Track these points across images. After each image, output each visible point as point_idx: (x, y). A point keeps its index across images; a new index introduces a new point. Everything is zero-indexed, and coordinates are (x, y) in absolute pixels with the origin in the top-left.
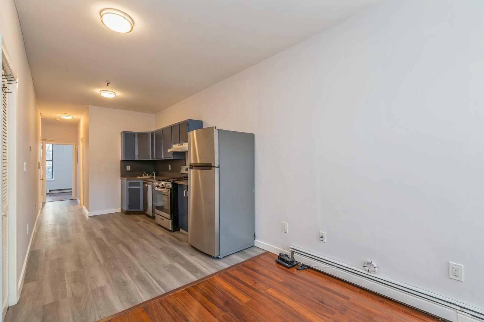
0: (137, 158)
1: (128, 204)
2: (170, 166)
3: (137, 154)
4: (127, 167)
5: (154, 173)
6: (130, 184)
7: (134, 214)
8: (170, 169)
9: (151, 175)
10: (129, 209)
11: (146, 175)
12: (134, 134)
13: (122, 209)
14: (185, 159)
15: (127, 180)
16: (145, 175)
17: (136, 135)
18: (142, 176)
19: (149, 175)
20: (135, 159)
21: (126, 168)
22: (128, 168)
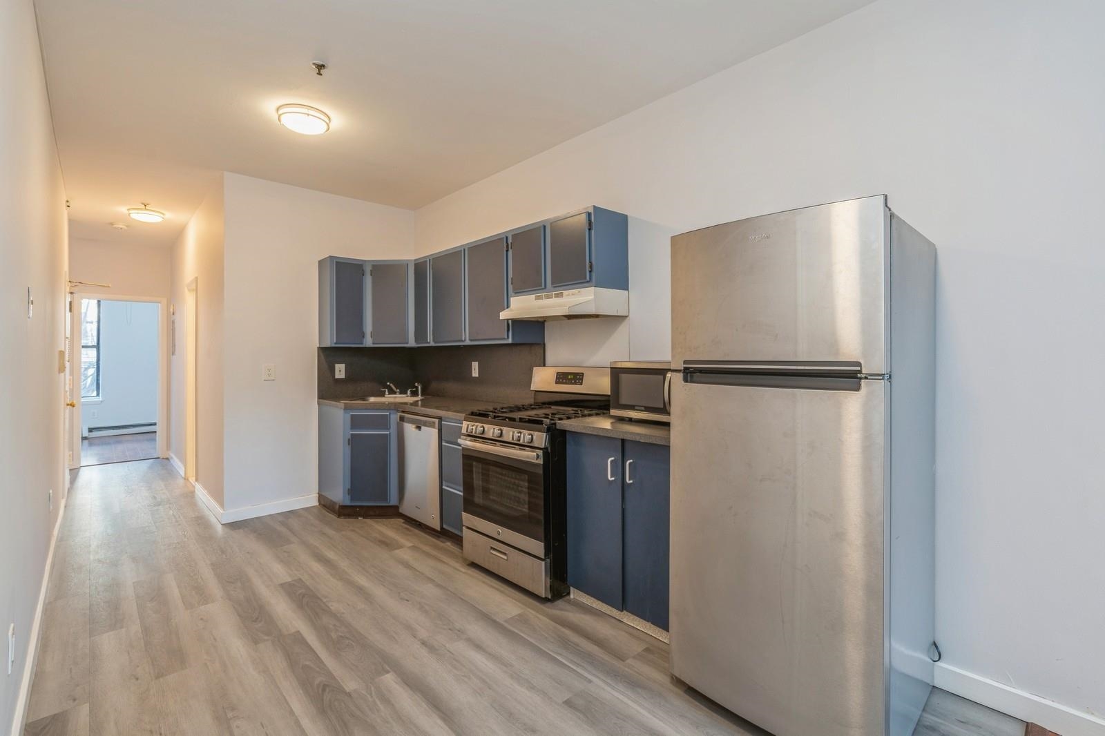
0: (368, 342)
1: (348, 486)
2: (475, 365)
3: (368, 327)
4: (338, 366)
5: (417, 388)
6: (356, 422)
7: (365, 516)
8: (475, 374)
9: (409, 392)
10: (352, 499)
11: (395, 393)
12: (361, 266)
13: (321, 497)
14: (544, 344)
15: (346, 408)
16: (392, 392)
17: (368, 269)
18: (383, 395)
19: (403, 392)
20: (362, 344)
21: (332, 370)
22: (340, 371)
